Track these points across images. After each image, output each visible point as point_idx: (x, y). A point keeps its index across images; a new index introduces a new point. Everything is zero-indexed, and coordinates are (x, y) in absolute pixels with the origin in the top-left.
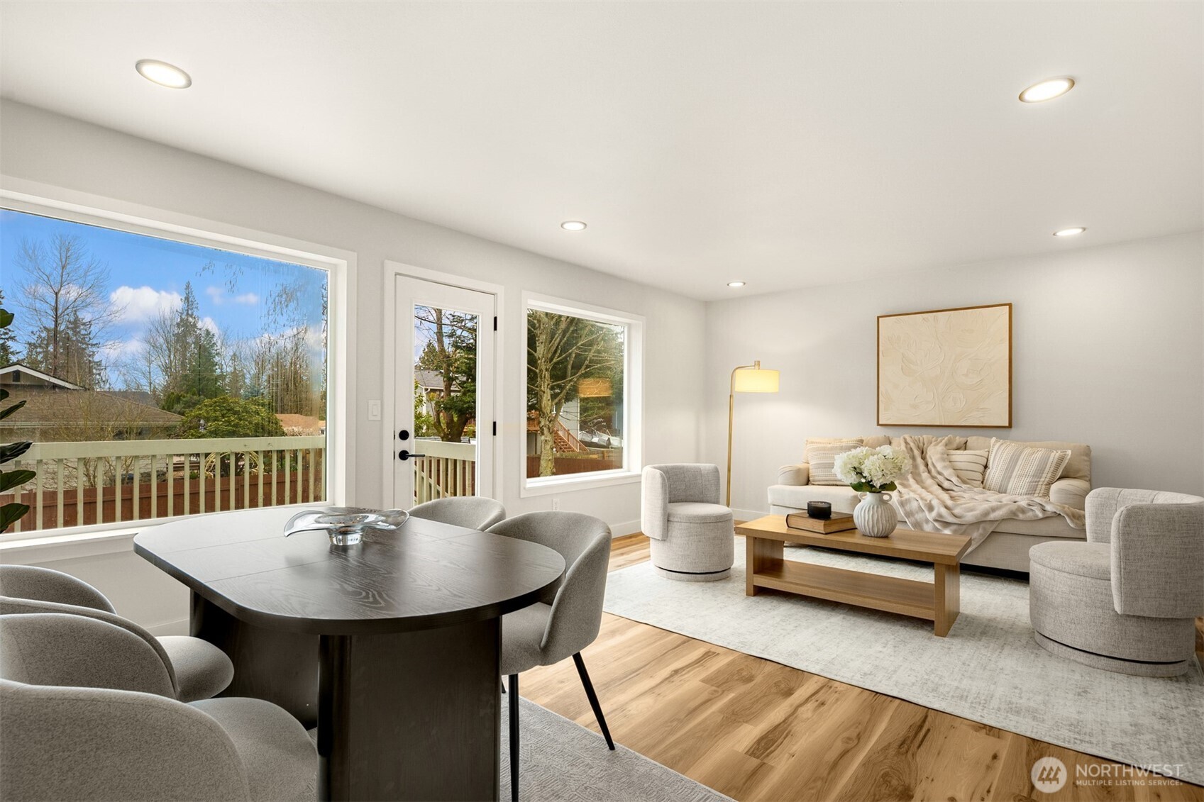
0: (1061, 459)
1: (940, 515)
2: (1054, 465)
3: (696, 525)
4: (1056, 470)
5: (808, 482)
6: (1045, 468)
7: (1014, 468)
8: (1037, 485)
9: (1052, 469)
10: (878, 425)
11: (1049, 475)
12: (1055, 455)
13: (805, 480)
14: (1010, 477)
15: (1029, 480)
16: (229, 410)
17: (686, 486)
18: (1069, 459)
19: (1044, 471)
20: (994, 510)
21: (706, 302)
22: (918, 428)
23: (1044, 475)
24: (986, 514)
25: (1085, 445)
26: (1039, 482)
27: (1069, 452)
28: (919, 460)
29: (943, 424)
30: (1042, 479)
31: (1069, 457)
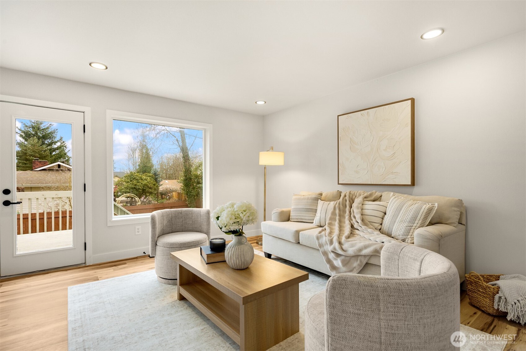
0: (430, 210)
1: (335, 249)
2: (424, 214)
3: (167, 248)
4: (426, 218)
5: (288, 220)
6: (417, 216)
7: (398, 216)
8: (411, 229)
9: (422, 217)
10: (339, 184)
11: (420, 222)
12: (426, 207)
13: (286, 218)
14: (395, 222)
15: (406, 224)
16: (134, 179)
17: (192, 222)
18: (437, 209)
19: (416, 218)
20: (366, 247)
21: (263, 116)
22: (357, 186)
23: (417, 222)
24: (360, 250)
25: (457, 199)
26: (412, 226)
27: (436, 205)
28: (348, 207)
29: (373, 183)
30: (415, 225)
31: (436, 209)
